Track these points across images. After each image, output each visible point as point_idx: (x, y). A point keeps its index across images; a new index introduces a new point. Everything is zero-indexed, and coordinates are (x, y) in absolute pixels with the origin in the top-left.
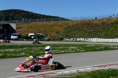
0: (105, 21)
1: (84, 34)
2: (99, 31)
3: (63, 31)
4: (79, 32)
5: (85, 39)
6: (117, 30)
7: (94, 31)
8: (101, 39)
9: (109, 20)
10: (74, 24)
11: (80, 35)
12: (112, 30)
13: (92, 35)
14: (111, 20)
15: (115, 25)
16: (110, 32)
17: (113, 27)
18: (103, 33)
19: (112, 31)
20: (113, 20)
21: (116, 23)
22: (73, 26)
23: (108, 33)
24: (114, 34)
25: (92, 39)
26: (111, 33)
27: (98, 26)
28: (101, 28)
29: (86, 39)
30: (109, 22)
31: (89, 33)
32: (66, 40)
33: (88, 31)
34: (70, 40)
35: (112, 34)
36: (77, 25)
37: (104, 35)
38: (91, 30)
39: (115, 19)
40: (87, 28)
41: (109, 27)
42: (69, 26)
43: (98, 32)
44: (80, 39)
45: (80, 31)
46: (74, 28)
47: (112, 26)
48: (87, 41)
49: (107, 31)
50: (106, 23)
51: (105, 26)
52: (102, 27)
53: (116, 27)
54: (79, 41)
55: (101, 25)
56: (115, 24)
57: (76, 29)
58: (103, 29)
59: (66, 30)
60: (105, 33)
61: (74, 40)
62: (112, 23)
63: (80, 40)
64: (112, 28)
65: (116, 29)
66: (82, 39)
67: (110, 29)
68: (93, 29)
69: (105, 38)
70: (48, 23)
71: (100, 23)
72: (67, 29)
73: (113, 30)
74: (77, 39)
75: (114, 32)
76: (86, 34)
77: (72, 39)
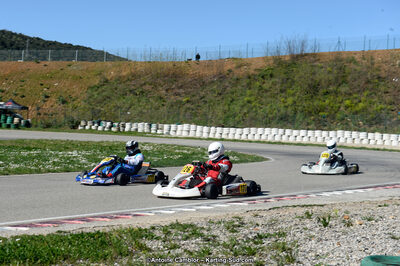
0: (229, 67)
1: (157, 108)
2: (205, 102)
3: (86, 96)
4: (139, 101)
5: (150, 125)
6: (264, 100)
7: (188, 101)
8: (205, 129)
9: (239, 67)
10: (124, 74)
11: (141, 112)
12: (247, 99)
13: (182, 113)
14: (248, 65)
15: (258, 83)
16: (242, 106)
17: (250, 89)
18: (219, 110)
19: (249, 102)
20: (253, 67)
21: (263, 77)
22: (119, 79)
23: (236, 108)
24: (252, 114)
25: (173, 126)
26: (245, 111)
27: (203, 84)
28: (213, 91)
29: (154, 126)
30: (239, 73)
31: (172, 106)
32: (87, 127)
33: (169, 101)
34: (100, 128)
35: (248, 112)
36: (134, 76)
37: (221, 115)
38: (180, 98)
39: (261, 64)
40: (167, 90)
41: (239, 87)
42: (107, 81)
43: (201, 104)
44: (135, 124)
45: (144, 100)
46: (122, 86)
47: (249, 86)
48: (159, 132)
49: (232, 101)
50: (231, 75)
51: (227, 84)
52: (214, 87)
53: (261, 88)
54: (130, 133)
55: (213, 82)
56: (257, 80)
57: (131, 91)
58: (219, 94)
59: (95, 93)
60: (226, 108)
61: (113, 129)
62: (249, 77)
63: (133, 129)
64: (248, 92)
65: (262, 97)
66: (142, 127)
67: (241, 95)
68: (186, 94)
69: (223, 127)
70: (32, 65)
71: (209, 73)
72: (100, 90)
73: (252, 98)
74: (124, 127)
75: (255, 106)
76: (161, 110)
77: (109, 124)
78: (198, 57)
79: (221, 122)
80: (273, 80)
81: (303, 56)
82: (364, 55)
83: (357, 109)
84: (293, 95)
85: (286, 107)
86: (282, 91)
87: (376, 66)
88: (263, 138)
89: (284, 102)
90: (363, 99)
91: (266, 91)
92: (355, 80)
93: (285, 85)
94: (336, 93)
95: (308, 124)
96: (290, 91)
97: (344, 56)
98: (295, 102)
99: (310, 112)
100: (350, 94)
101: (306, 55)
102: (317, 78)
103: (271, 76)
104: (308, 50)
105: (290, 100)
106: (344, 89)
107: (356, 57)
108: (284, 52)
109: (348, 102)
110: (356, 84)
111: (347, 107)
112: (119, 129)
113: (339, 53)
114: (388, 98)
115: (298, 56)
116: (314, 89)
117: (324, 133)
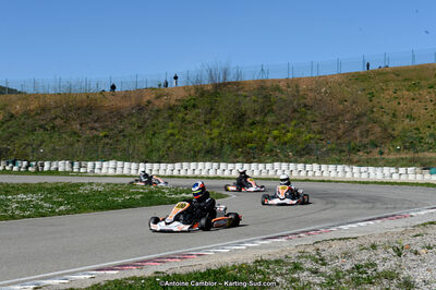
0: (148, 98)
1: (72, 145)
2: (124, 136)
4: (51, 137)
5: (72, 164)
6: (188, 133)
7: (105, 136)
8: (134, 165)
9: (158, 97)
10: (32, 107)
11: (54, 149)
12: (169, 132)
13: (100, 149)
14: (167, 95)
15: (180, 115)
16: (166, 140)
17: (172, 121)
18: (140, 144)
19: (172, 135)
20: (174, 97)
21: (186, 108)
22: (27, 114)
23: (158, 141)
24: (176, 148)
25: (98, 164)
26: (169, 145)
27: (121, 117)
28: (132, 124)
29: (76, 164)
30: (159, 104)
31: (88, 141)
32: (1, 168)
33: (84, 136)
34: (15, 168)
35: (172, 146)
36: (44, 110)
37: (143, 149)
38: (96, 133)
39: (182, 94)
40: (81, 125)
41: (161, 119)
42: (12, 116)
43: (121, 138)
44: (55, 163)
45: (56, 135)
46: (30, 121)
47: (171, 117)
48: (82, 170)
49: (154, 135)
50: (150, 106)
51: (147, 116)
52: (134, 120)
53: (183, 120)
54: (50, 173)
55: (131, 114)
56: (179, 111)
57: (40, 126)
58: (139, 127)
60: (148, 141)
61: (30, 169)
62: (170, 108)
63: (52, 169)
64: (171, 124)
65: (185, 129)
66: (62, 165)
67: (164, 127)
68: (103, 128)
69: (146, 162)
71: (127, 104)
72: (5, 126)
73: (175, 131)
74: (43, 166)
75: (178, 139)
76: (77, 145)
77: (25, 163)
78: (113, 87)
79: (144, 157)
80: (197, 111)
81: (225, 84)
82: (289, 82)
83: (286, 139)
84: (219, 126)
85: (212, 139)
86: (206, 123)
87: (301, 93)
88: (197, 173)
89: (210, 134)
90: (291, 129)
91: (190, 123)
92: (282, 109)
93: (209, 116)
94: (264, 123)
95: (236, 157)
96: (215, 122)
97: (269, 84)
98: (220, 134)
99: (237, 144)
100: (278, 124)
101: (229, 83)
102: (243, 107)
103: (194, 106)
104: (231, 78)
105: (216, 132)
106: (270, 119)
107: (281, 84)
108: (206, 81)
109: (275, 133)
110: (283, 112)
111: (275, 138)
112: (37, 169)
113: (262, 81)
114: (316, 127)
115: (220, 84)
116: (240, 119)
117: (261, 166)
